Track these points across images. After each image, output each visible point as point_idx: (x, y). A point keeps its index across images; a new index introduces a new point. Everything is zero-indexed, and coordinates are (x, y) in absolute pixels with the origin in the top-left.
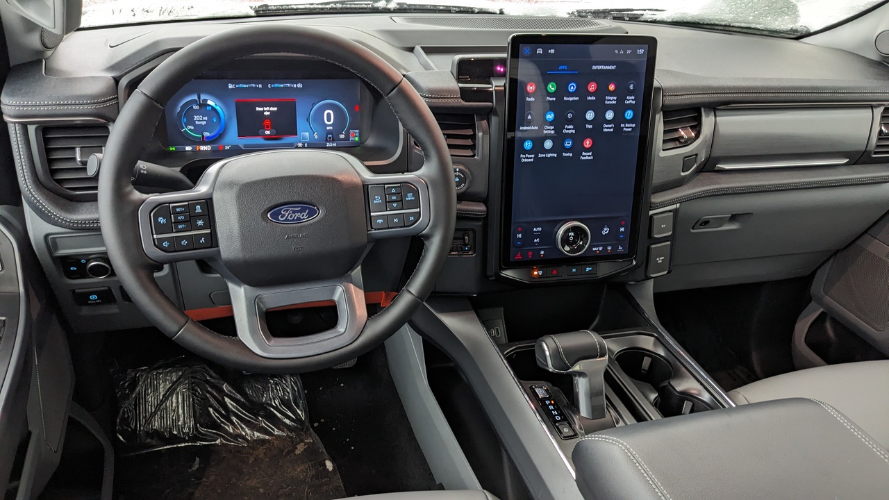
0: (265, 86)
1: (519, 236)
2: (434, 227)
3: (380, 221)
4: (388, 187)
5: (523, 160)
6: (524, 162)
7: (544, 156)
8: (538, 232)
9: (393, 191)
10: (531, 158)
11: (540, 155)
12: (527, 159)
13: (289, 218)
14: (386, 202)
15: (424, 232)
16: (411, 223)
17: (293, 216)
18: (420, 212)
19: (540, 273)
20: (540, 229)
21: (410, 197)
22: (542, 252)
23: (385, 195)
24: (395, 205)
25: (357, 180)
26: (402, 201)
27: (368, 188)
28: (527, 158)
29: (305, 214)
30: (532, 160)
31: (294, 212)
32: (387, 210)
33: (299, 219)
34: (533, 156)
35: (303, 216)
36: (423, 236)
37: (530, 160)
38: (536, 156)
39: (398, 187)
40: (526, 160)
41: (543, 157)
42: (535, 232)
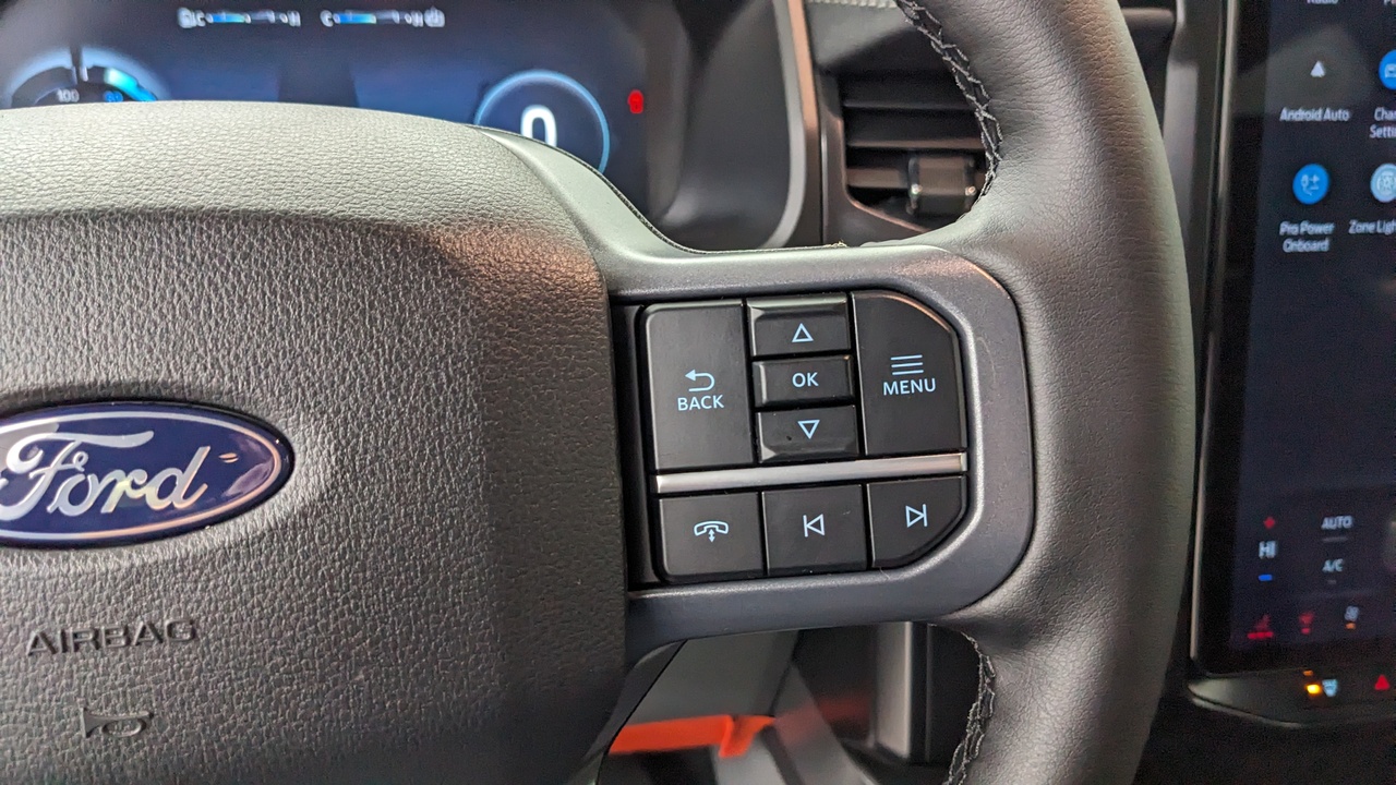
0: (311, 18)
1: (1268, 550)
2: (1059, 577)
3: (712, 528)
4: (769, 316)
5: (1291, 246)
6: (1295, 254)
7: (1370, 227)
8: (1342, 531)
9: (802, 335)
10: (1319, 237)
11: (1358, 227)
12: (1303, 238)
13: (61, 503)
14: (754, 410)
15: (990, 605)
16: (912, 546)
17: (95, 488)
18: (969, 475)
19: (1331, 687)
20: (1345, 521)
21: (907, 379)
22: (1352, 613)
23: (750, 360)
24: (809, 426)
25: (574, 268)
26: (855, 400)
27: (641, 319)
28: (1307, 237)
29: (185, 479)
30: (1324, 245)
31: (101, 461)
32: (757, 463)
33: (133, 511)
34: (1327, 228)
35: (166, 489)
36: (981, 626)
37: (1315, 246)
38: (1342, 227)
39: (835, 311)
40: (1302, 246)
41: (1366, 235)
42: (1329, 532)
